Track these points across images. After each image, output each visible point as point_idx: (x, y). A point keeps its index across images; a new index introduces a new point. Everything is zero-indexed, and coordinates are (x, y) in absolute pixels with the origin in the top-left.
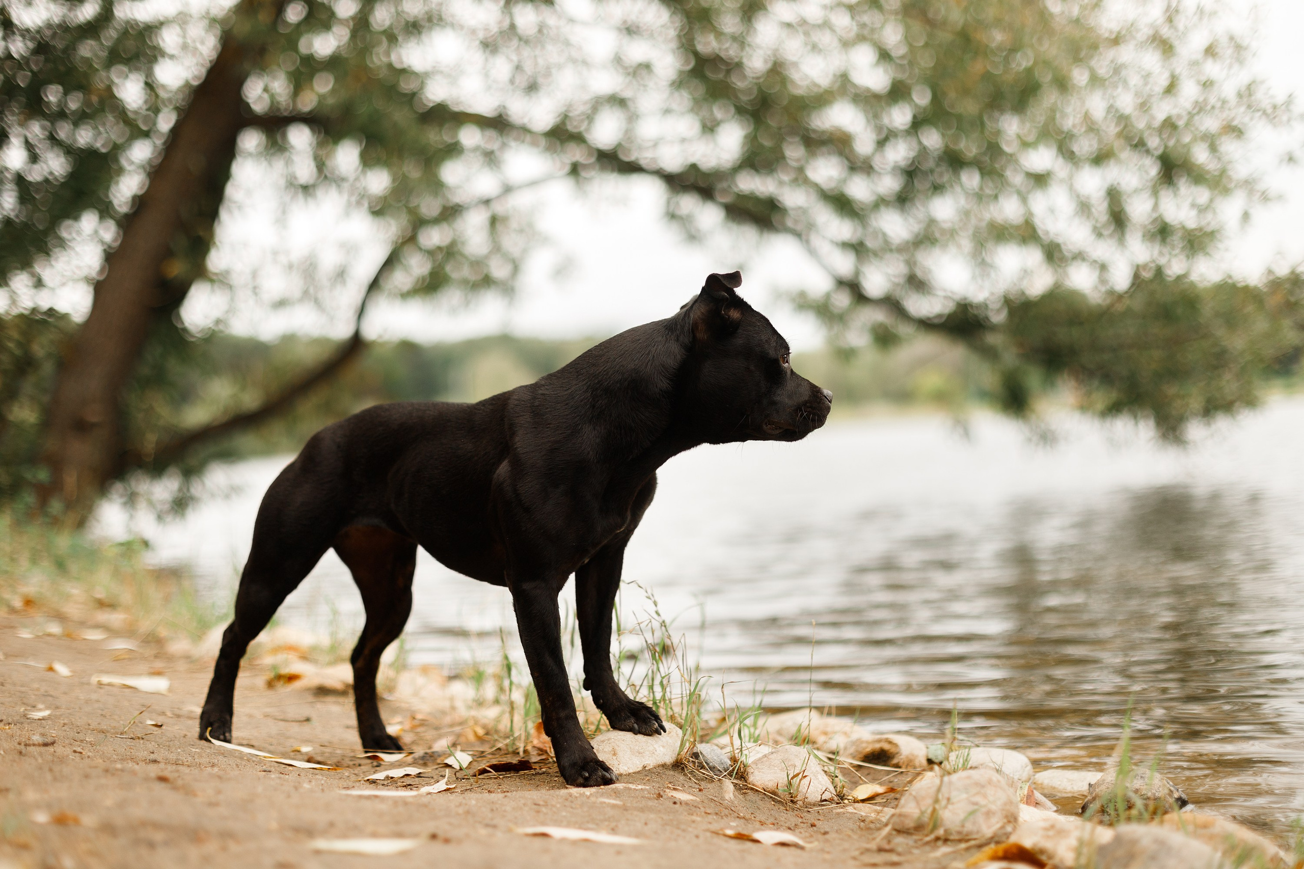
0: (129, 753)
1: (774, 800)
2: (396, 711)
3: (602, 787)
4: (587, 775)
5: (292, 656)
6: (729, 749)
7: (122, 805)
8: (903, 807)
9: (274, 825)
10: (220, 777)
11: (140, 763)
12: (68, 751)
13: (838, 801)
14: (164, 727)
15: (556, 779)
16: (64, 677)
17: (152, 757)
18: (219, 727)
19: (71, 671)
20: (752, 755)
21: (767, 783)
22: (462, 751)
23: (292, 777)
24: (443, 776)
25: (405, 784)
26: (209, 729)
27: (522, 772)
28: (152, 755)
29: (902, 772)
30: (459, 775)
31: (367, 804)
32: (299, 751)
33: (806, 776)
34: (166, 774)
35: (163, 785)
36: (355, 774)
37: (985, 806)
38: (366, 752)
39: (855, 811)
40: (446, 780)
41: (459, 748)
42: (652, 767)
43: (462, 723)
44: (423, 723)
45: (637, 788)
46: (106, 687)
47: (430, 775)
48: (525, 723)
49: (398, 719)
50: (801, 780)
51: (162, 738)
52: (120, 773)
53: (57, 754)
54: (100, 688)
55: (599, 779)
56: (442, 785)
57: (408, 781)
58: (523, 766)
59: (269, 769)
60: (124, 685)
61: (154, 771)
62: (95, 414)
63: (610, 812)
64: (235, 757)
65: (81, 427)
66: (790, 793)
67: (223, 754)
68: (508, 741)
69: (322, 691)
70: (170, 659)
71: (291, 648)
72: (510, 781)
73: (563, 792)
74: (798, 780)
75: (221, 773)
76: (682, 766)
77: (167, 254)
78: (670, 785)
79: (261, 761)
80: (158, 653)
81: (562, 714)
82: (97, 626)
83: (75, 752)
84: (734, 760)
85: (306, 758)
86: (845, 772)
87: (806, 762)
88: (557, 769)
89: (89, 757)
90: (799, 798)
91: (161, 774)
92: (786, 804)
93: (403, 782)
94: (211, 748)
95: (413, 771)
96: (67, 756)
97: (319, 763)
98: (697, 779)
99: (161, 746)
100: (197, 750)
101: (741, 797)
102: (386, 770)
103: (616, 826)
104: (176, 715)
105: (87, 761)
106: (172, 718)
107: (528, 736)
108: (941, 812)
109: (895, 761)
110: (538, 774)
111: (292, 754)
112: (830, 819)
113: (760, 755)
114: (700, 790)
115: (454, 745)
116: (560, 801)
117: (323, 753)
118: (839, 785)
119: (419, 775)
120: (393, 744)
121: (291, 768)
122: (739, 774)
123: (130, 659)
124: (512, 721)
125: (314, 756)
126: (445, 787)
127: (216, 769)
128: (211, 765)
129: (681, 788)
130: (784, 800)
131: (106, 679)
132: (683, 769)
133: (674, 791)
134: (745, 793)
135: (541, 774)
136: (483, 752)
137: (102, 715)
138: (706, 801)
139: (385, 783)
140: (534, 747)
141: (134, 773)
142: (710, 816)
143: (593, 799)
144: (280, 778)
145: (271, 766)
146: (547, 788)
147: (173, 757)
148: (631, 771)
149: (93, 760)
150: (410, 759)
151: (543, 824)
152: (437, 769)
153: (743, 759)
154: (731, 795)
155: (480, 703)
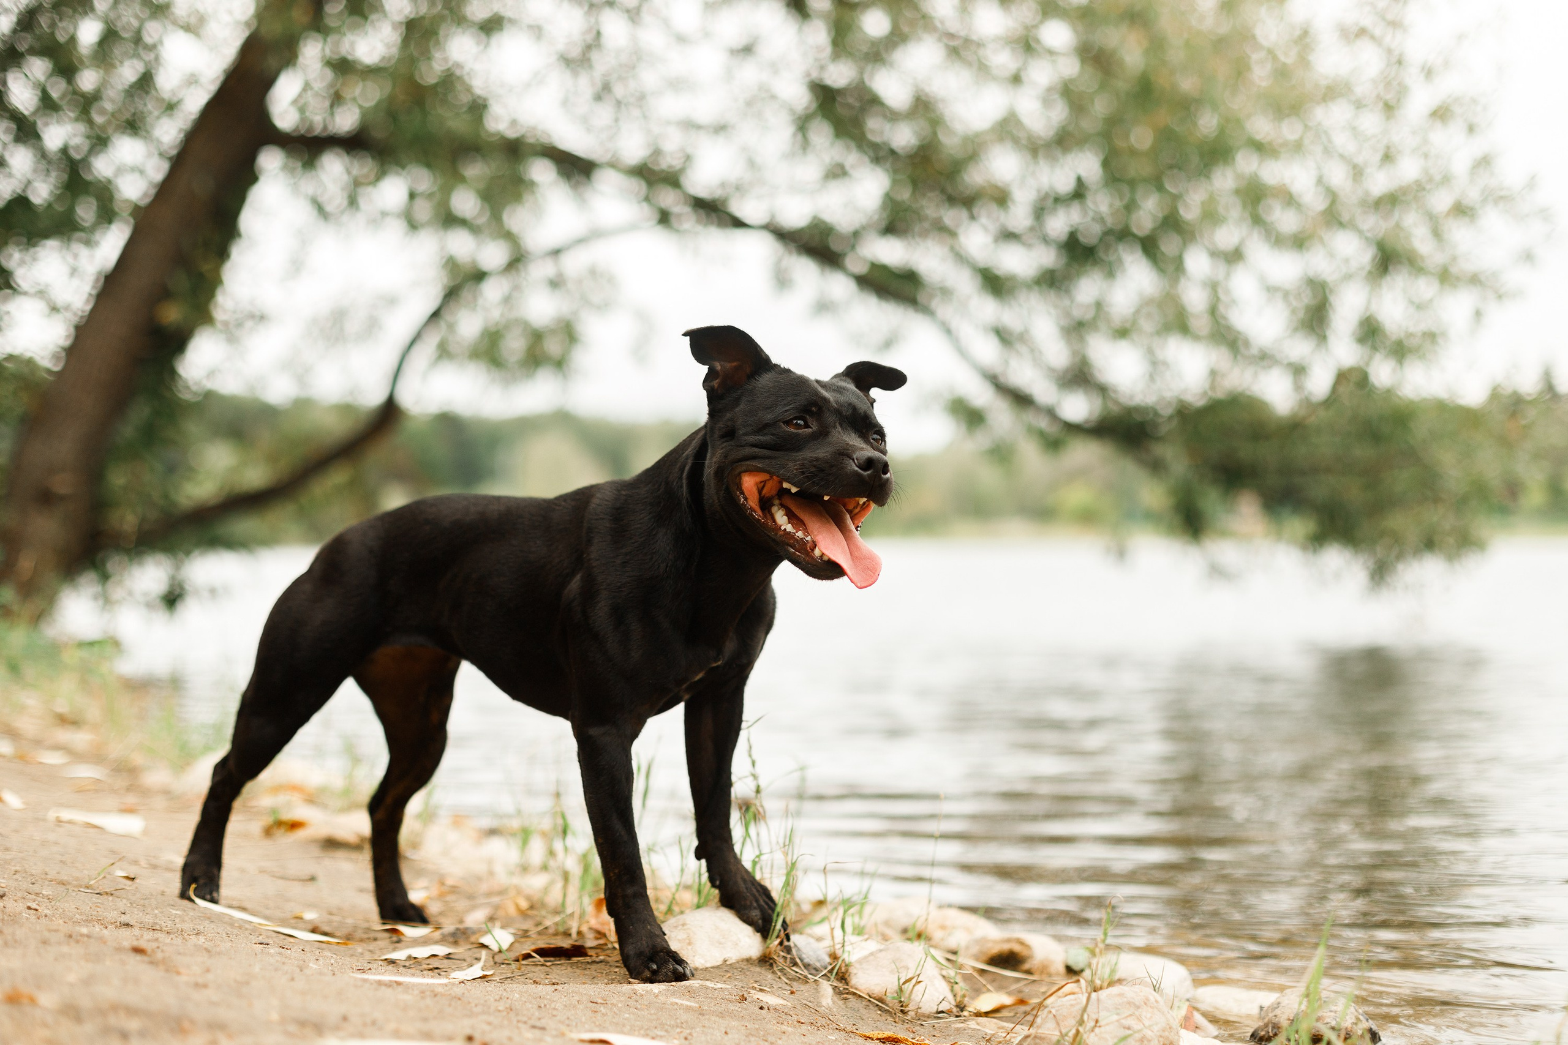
0: (95, 913)
1: (880, 1009)
2: (420, 873)
3: (673, 983)
4: (655, 967)
5: (296, 798)
6: (827, 943)
7: (88, 981)
8: (1039, 1027)
9: (275, 1016)
10: (207, 950)
11: (109, 927)
12: (21, 907)
13: (957, 1014)
14: (137, 881)
15: (617, 970)
16: (15, 810)
17: (124, 919)
18: (205, 884)
19: (24, 803)
20: (855, 952)
21: (873, 988)
22: (503, 927)
23: (294, 953)
24: (478, 959)
25: (431, 967)
26: (193, 886)
27: (575, 959)
28: (123, 916)
29: (1034, 981)
30: (498, 958)
31: (387, 992)
32: (301, 918)
33: (920, 982)
34: (142, 944)
35: (139, 957)
36: (371, 951)
37: (1139, 1031)
38: (384, 924)
39: (978, 1027)
40: (481, 964)
41: (498, 924)
42: (734, 961)
43: (502, 892)
44: (454, 890)
45: (715, 987)
46: (66, 825)
47: (461, 957)
48: (580, 897)
49: (422, 882)
50: (914, 986)
51: (134, 895)
52: (86, 939)
53: (7, 910)
54: (60, 826)
55: (669, 973)
56: (476, 971)
57: (435, 963)
58: (578, 951)
59: (265, 941)
60: (89, 824)
61: (127, 938)
62: (63, 484)
63: (684, 1017)
64: (224, 923)
65: (46, 498)
66: (901, 1002)
67: (209, 918)
68: (557, 919)
69: (331, 844)
70: (145, 792)
71: (295, 788)
72: (560, 970)
73: (626, 987)
74: (911, 986)
75: (208, 945)
76: (771, 961)
77: (164, 294)
78: (756, 985)
79: (255, 930)
80: (131, 785)
81: (630, 891)
82: (57, 747)
83: (29, 908)
84: (834, 957)
85: (310, 927)
86: (967, 978)
87: (921, 965)
88: (619, 958)
89: (46, 916)
90: (910, 1007)
91: (136, 943)
92: (895, 1014)
93: (428, 964)
94: (194, 910)
95: (442, 950)
96: (20, 913)
97: (325, 934)
98: (788, 979)
99: (134, 905)
100: (178, 912)
101: (841, 1003)
102: (407, 947)
103: (690, 1034)
104: (150, 864)
105: (44, 920)
106: (146, 868)
107: (582, 915)
108: (1085, 1036)
109: (1026, 966)
110: (594, 962)
111: (293, 921)
112: (948, 1035)
113: (865, 953)
114: (792, 993)
115: (491, 919)
116: (622, 999)
117: (330, 922)
118: (960, 994)
119: (448, 957)
120: (416, 915)
121: (292, 940)
122: (842, 977)
123: (96, 791)
124: (565, 895)
125: (320, 925)
126: (481, 973)
127: (202, 939)
128: (196, 932)
129: (768, 990)
130: (893, 1009)
131: (66, 815)
132: (771, 965)
133: (760, 993)
134: (846, 999)
135: (598, 963)
136: (526, 931)
137: (61, 861)
138: (799, 1007)
139: (407, 964)
140: (591, 929)
141: (102, 940)
142: (803, 1026)
143: (662, 998)
144: (280, 954)
145: (268, 937)
146: (606, 981)
147: (148, 920)
148: (709, 965)
149: (52, 920)
150: (437, 935)
151: (603, 1029)
152: (470, 949)
153: (845, 956)
154: (830, 1001)
155: (525, 869)
